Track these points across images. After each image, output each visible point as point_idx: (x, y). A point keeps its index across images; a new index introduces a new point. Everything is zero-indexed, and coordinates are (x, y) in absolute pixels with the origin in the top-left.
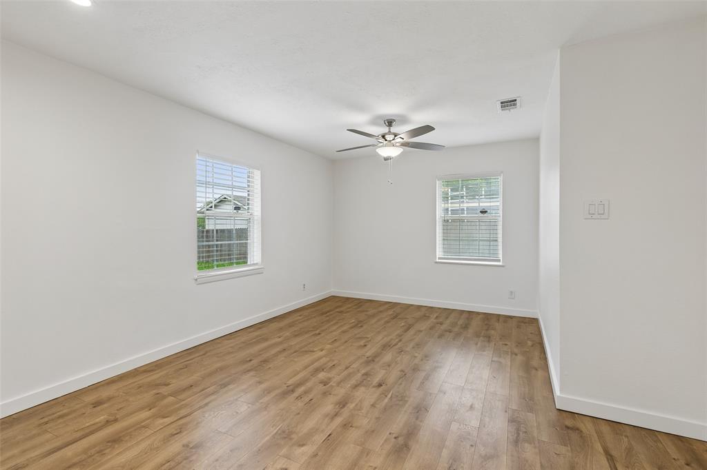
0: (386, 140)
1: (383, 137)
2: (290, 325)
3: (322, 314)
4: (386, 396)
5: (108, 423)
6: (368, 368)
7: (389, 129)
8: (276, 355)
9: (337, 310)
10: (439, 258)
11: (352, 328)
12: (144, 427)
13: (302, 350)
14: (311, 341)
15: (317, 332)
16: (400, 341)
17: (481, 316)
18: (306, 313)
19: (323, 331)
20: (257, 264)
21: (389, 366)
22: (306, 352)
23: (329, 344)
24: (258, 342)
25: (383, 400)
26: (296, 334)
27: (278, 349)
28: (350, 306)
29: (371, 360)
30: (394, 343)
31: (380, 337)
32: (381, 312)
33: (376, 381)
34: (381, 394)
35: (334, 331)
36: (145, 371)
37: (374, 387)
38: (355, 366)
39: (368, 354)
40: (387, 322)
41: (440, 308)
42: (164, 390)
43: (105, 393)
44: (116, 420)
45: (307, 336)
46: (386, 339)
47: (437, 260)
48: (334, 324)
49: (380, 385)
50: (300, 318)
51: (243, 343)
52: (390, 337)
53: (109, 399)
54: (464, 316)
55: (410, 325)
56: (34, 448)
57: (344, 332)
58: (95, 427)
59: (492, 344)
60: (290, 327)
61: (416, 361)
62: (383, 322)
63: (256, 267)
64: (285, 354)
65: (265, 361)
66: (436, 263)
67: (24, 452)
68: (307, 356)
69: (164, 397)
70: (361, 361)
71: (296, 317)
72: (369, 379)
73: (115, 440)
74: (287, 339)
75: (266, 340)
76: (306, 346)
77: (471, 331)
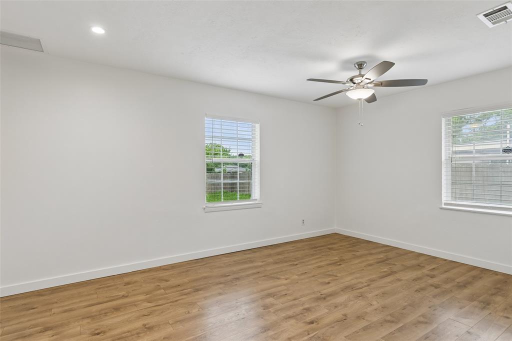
0: (354, 83)
1: (351, 80)
2: (279, 254)
3: (312, 248)
4: (309, 334)
5: (124, 297)
6: (313, 305)
7: (360, 72)
8: (248, 276)
9: (329, 246)
10: (445, 204)
11: (328, 265)
12: (135, 305)
13: (271, 276)
14: (284, 269)
15: (295, 263)
16: (368, 285)
17: (499, 277)
18: (299, 245)
19: (300, 263)
20: (256, 200)
21: (336, 307)
22: (274, 278)
23: (298, 275)
24: (245, 263)
25: (303, 337)
26: (278, 261)
27: (255, 271)
28: (344, 244)
29: (323, 298)
30: (360, 286)
31: (349, 278)
32: (371, 254)
33: (311, 317)
34: (306, 331)
35: (312, 264)
36: (164, 269)
37: (304, 322)
38: (304, 299)
39: (323, 292)
40: (370, 265)
41: (445, 260)
42: (163, 284)
43: (135, 278)
44: (127, 297)
45: (285, 264)
46: (353, 282)
47: (444, 206)
48: (315, 259)
49: (312, 323)
50: (292, 248)
51: (234, 261)
52: (360, 280)
53: (135, 282)
54: (474, 273)
55: (392, 272)
56: (85, 301)
57: (319, 267)
58: (116, 297)
59: (486, 312)
60: (278, 254)
61: (369, 309)
62: (365, 264)
63: (257, 202)
64: (257, 276)
65: (237, 279)
66: (442, 209)
67: (81, 301)
68: (272, 281)
69: (160, 289)
70: (313, 296)
71: (289, 247)
72: (306, 314)
73: (117, 309)
74: (268, 264)
75: (252, 262)
76: (277, 273)
77: (467, 291)
